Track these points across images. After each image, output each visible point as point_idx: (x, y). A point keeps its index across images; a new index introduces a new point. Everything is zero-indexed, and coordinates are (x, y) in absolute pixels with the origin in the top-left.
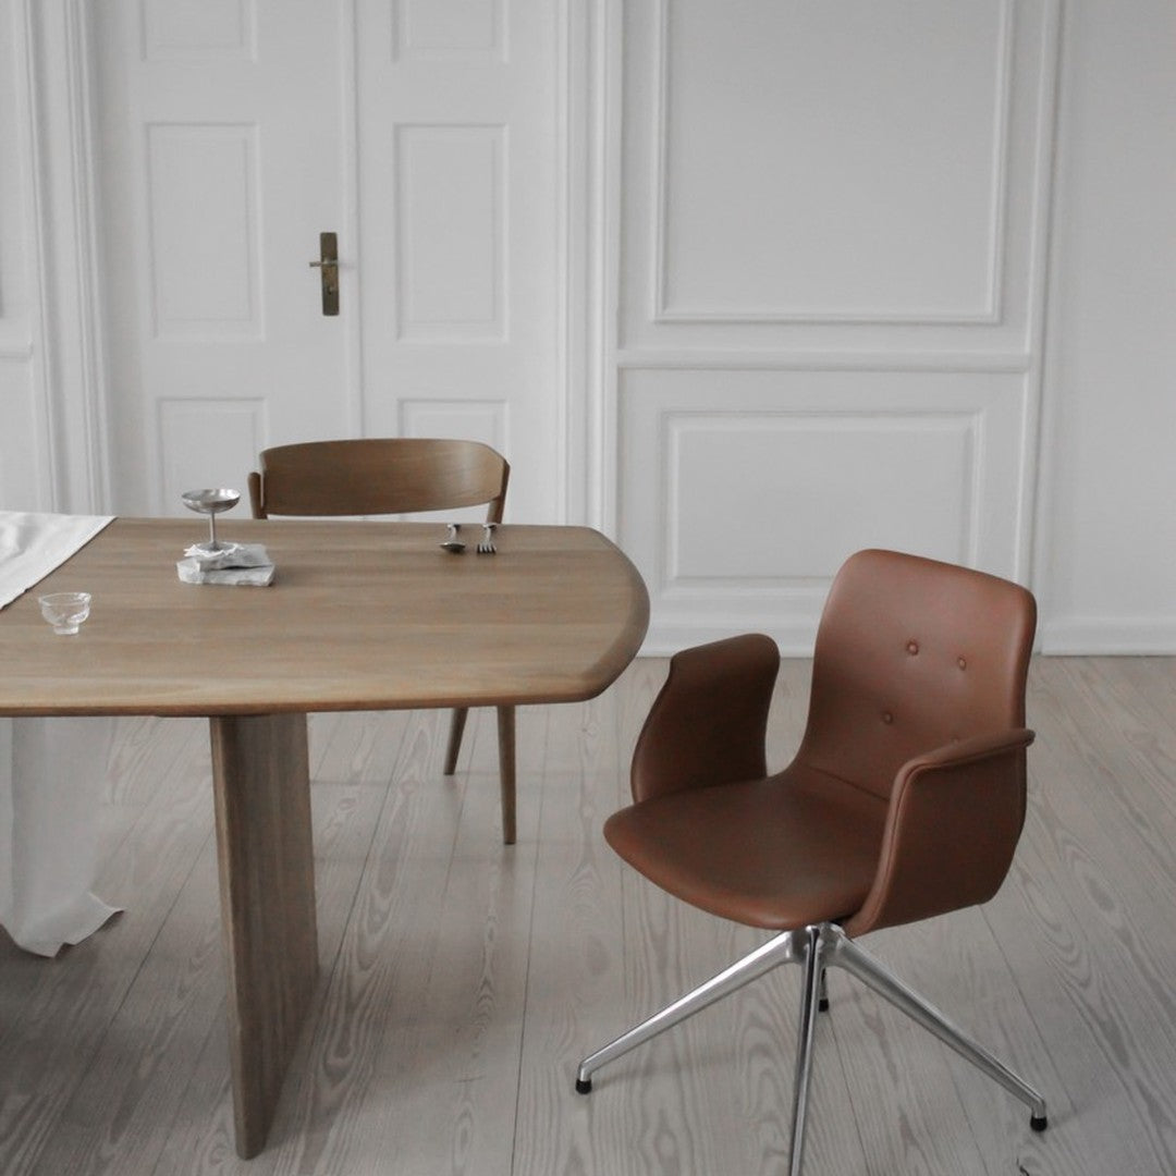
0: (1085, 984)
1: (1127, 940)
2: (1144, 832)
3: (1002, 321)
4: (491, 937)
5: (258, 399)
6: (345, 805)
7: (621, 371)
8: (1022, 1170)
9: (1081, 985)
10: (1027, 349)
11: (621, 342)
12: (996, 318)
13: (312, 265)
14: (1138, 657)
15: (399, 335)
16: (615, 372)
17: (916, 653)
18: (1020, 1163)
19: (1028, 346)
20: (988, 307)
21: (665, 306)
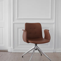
19: (54, 21)
20: (50, 18)
21: (18, 17)
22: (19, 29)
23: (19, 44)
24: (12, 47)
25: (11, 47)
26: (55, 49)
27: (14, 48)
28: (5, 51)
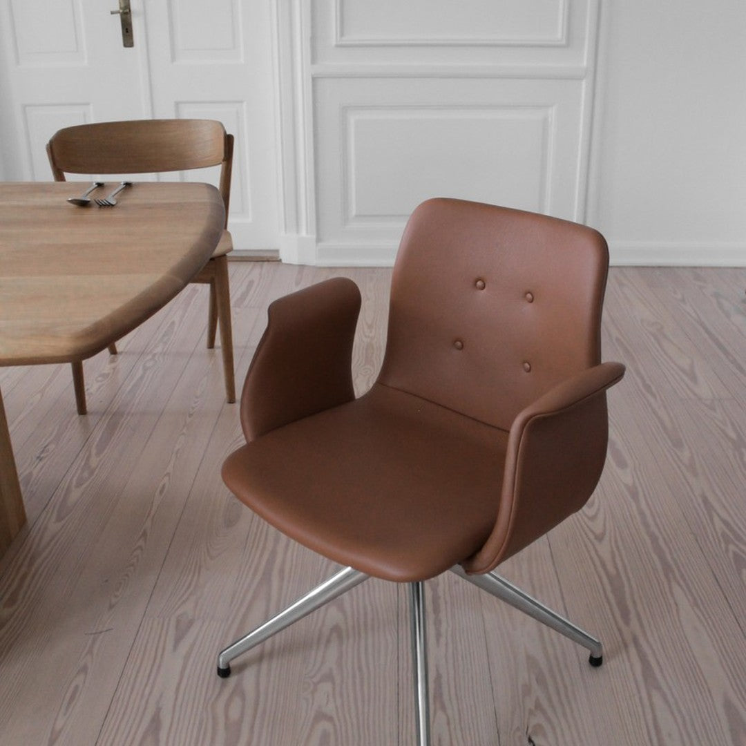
0: (600, 538)
1: (635, 495)
2: (652, 400)
3: (568, 44)
4: (161, 492)
5: (88, 104)
6: (100, 379)
7: (314, 79)
8: (530, 741)
9: (596, 537)
10: (585, 64)
11: (314, 60)
12: (564, 42)
13: (112, 13)
14: (653, 267)
15: (173, 59)
16: (311, 80)
17: (483, 288)
18: (530, 731)
19: (585, 62)
20: (559, 35)
21: (342, 35)
22: (353, 118)
23: (353, 211)
24: (306, 233)
25: (303, 233)
27: (319, 240)
28: (262, 257)
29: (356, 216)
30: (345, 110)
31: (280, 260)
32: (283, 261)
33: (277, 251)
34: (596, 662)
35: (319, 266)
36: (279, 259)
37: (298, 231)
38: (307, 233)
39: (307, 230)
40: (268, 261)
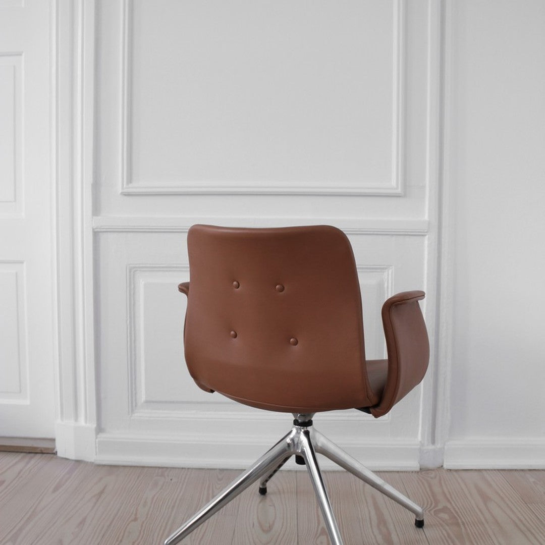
3: (405, 193)
7: (96, 234)
10: (426, 218)
11: (96, 210)
12: (399, 191)
16: (92, 235)
19: (426, 214)
20: (393, 183)
21: (130, 180)
22: (142, 282)
23: (142, 397)
25: (82, 422)
26: (433, 442)
27: (99, 430)
28: (36, 448)
29: (147, 402)
30: (132, 272)
31: (56, 453)
32: (59, 454)
33: (53, 440)
34: (420, 524)
35: (98, 462)
36: (54, 451)
37: (76, 418)
38: (86, 422)
39: (86, 417)
40: (42, 453)
